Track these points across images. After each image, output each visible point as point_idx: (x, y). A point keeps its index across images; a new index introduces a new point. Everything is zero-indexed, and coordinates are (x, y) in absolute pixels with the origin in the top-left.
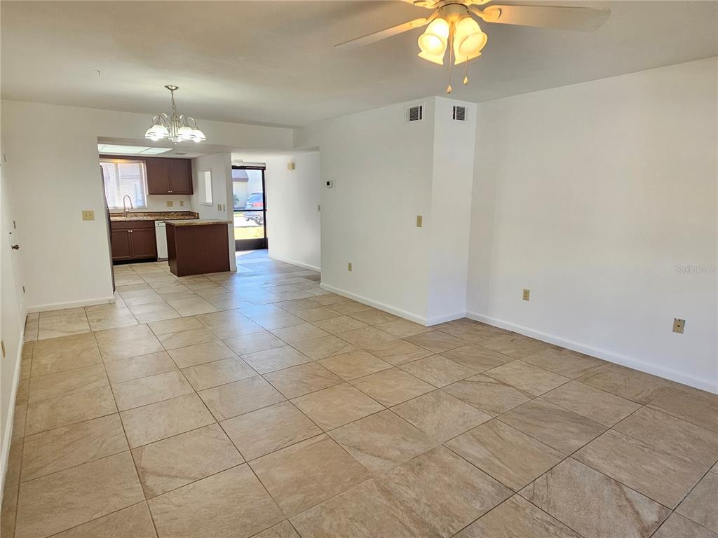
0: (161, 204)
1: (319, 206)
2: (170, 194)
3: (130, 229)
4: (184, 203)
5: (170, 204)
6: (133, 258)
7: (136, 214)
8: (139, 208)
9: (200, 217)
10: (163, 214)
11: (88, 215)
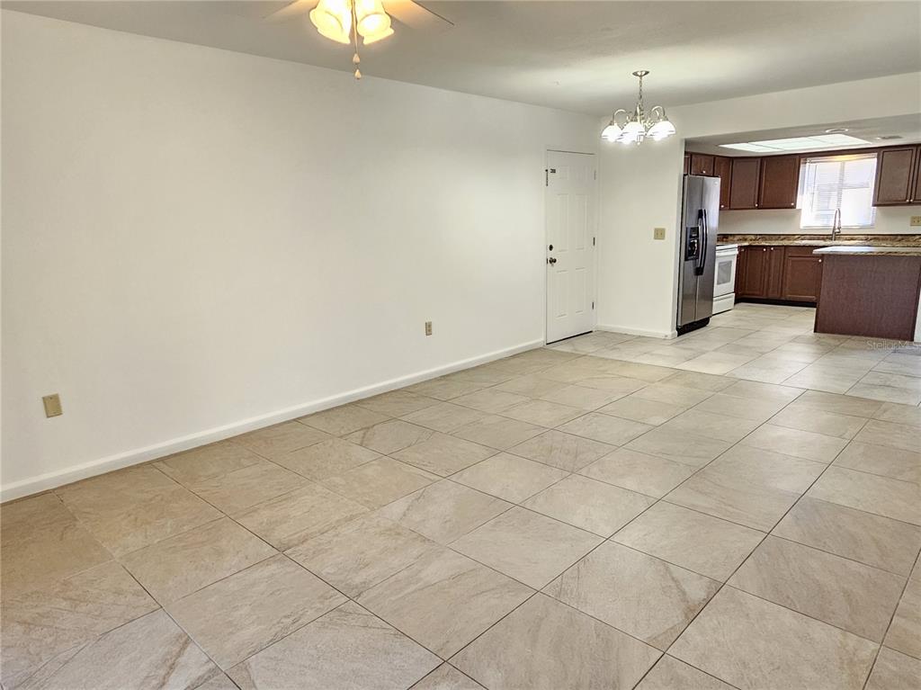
2: (910, 203)
5: (916, 221)
10: (899, 237)
11: (660, 234)
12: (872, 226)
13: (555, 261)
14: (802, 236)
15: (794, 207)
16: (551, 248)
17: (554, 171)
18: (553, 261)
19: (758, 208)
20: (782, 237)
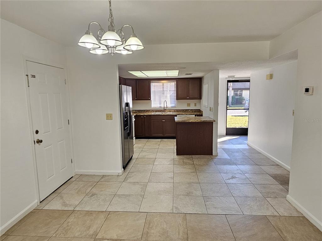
0: (184, 105)
1: (293, 110)
2: (188, 99)
3: (164, 120)
4: (197, 105)
5: (189, 105)
6: (164, 136)
7: (170, 111)
8: (172, 107)
9: (203, 115)
10: (185, 111)
11: (109, 117)
12: (175, 107)
13: (41, 141)
14: (153, 111)
15: (150, 99)
16: (37, 132)
17: (34, 76)
18: (40, 142)
19: (137, 100)
20: (146, 111)
